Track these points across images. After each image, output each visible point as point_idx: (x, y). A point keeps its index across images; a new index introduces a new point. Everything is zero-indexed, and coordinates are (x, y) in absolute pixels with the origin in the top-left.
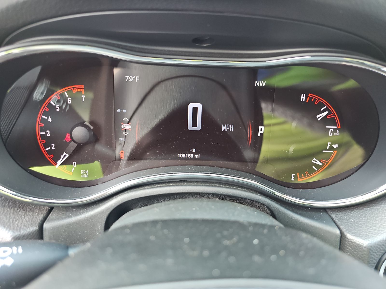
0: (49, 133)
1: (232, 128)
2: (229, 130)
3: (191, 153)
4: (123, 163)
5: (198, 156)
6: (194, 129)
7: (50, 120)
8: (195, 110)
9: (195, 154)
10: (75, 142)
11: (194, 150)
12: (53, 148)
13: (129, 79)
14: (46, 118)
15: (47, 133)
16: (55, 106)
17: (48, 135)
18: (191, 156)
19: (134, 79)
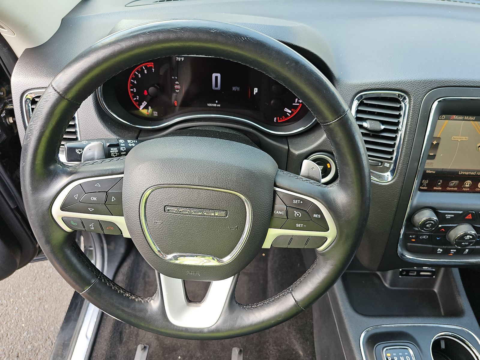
0: (135, 90)
1: (238, 89)
2: (237, 90)
3: (215, 103)
4: (177, 108)
5: (219, 105)
6: (216, 89)
7: (135, 82)
8: (216, 77)
9: (217, 104)
10: (150, 95)
11: (217, 102)
12: (138, 99)
13: (178, 59)
14: (133, 81)
15: (134, 90)
16: (138, 75)
17: (135, 91)
18: (215, 105)
19: (181, 60)
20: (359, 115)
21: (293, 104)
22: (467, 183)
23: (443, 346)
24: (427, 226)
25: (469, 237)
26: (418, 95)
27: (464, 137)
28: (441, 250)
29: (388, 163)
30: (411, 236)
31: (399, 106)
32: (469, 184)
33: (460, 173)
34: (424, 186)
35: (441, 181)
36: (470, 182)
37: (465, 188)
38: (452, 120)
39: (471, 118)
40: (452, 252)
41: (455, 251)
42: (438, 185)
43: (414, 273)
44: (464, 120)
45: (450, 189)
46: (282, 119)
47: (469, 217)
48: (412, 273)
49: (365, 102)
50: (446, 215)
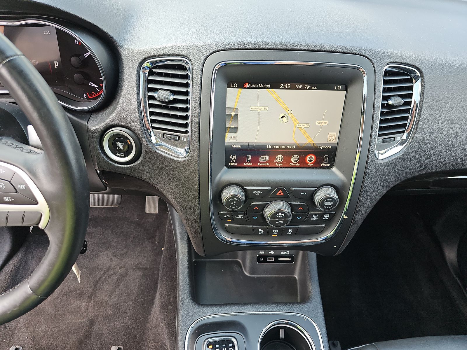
20: (150, 86)
21: (100, 78)
22: (278, 158)
23: (282, 335)
24: (232, 204)
25: (281, 215)
26: (198, 60)
27: (264, 108)
28: (263, 231)
29: (185, 137)
30: (225, 216)
31: (185, 74)
32: (281, 158)
33: (268, 147)
34: (233, 162)
35: (250, 156)
36: (282, 157)
37: (278, 163)
38: (245, 88)
39: (267, 86)
40: (275, 232)
41: (277, 231)
42: (248, 161)
43: (273, 259)
44: (258, 88)
45: (261, 164)
46: (93, 95)
47: (280, 193)
48: (270, 259)
49: (154, 70)
50: (254, 192)
